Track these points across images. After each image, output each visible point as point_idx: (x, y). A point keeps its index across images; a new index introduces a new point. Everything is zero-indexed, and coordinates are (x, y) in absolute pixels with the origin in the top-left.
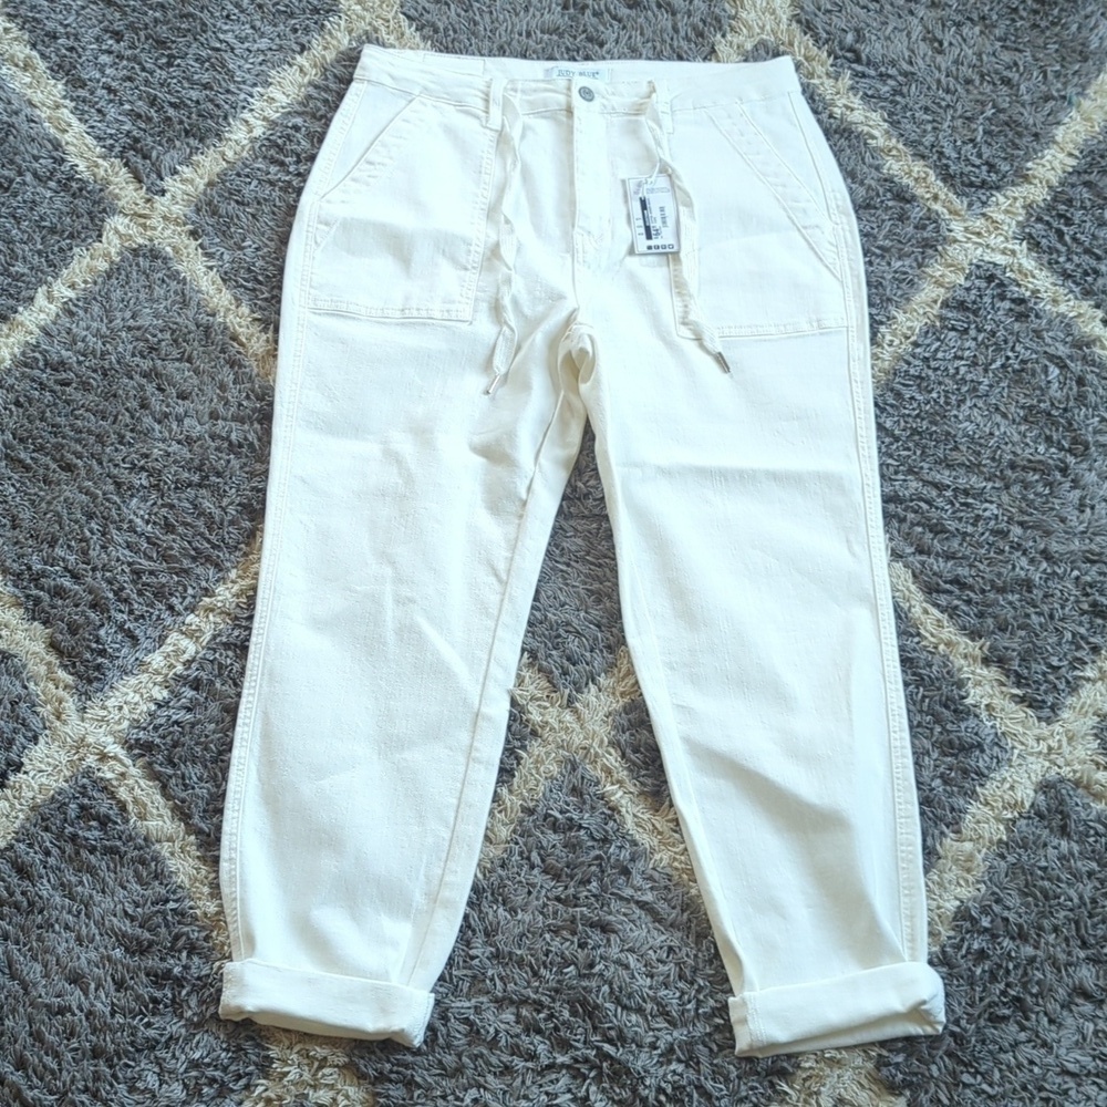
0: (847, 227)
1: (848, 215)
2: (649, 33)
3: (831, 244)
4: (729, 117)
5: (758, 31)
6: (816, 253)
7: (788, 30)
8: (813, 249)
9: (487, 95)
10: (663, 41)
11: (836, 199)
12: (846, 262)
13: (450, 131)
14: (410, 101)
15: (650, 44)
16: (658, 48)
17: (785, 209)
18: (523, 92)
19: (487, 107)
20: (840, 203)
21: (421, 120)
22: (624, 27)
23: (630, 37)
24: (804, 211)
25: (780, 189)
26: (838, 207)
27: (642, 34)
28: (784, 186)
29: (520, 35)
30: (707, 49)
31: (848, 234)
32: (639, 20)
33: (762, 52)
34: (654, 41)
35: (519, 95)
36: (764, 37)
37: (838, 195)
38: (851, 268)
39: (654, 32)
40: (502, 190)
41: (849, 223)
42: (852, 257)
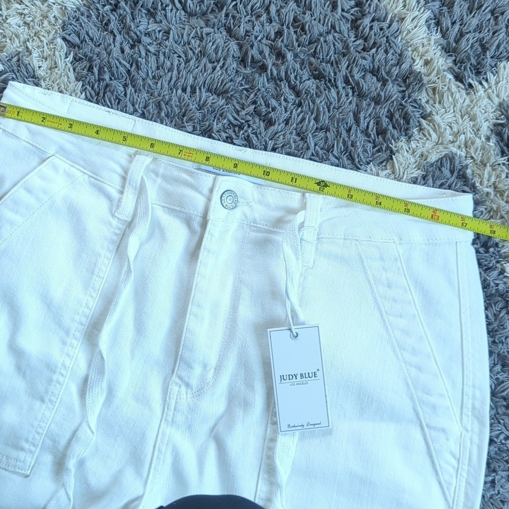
0: (476, 439)
1: (481, 423)
2: (325, 119)
3: (454, 456)
4: (382, 259)
5: (451, 138)
6: (433, 462)
7: (483, 148)
8: (431, 457)
9: (126, 172)
10: (339, 134)
11: (474, 397)
12: (464, 484)
13: (74, 215)
14: (44, 161)
15: (321, 134)
16: (330, 142)
17: (412, 399)
18: (165, 178)
19: (123, 187)
20: (477, 405)
21: (45, 192)
22: (300, 105)
23: (303, 119)
24: (434, 407)
25: (414, 371)
26: (474, 408)
27: (316, 119)
28: (419, 369)
29: (184, 90)
30: (385, 155)
31: (475, 448)
32: (318, 101)
33: (446, 172)
34: (328, 130)
35: (159, 180)
36: (454, 150)
37: (478, 394)
38: (466, 494)
39: (331, 118)
40: (108, 302)
41: (481, 432)
42: (472, 482)
